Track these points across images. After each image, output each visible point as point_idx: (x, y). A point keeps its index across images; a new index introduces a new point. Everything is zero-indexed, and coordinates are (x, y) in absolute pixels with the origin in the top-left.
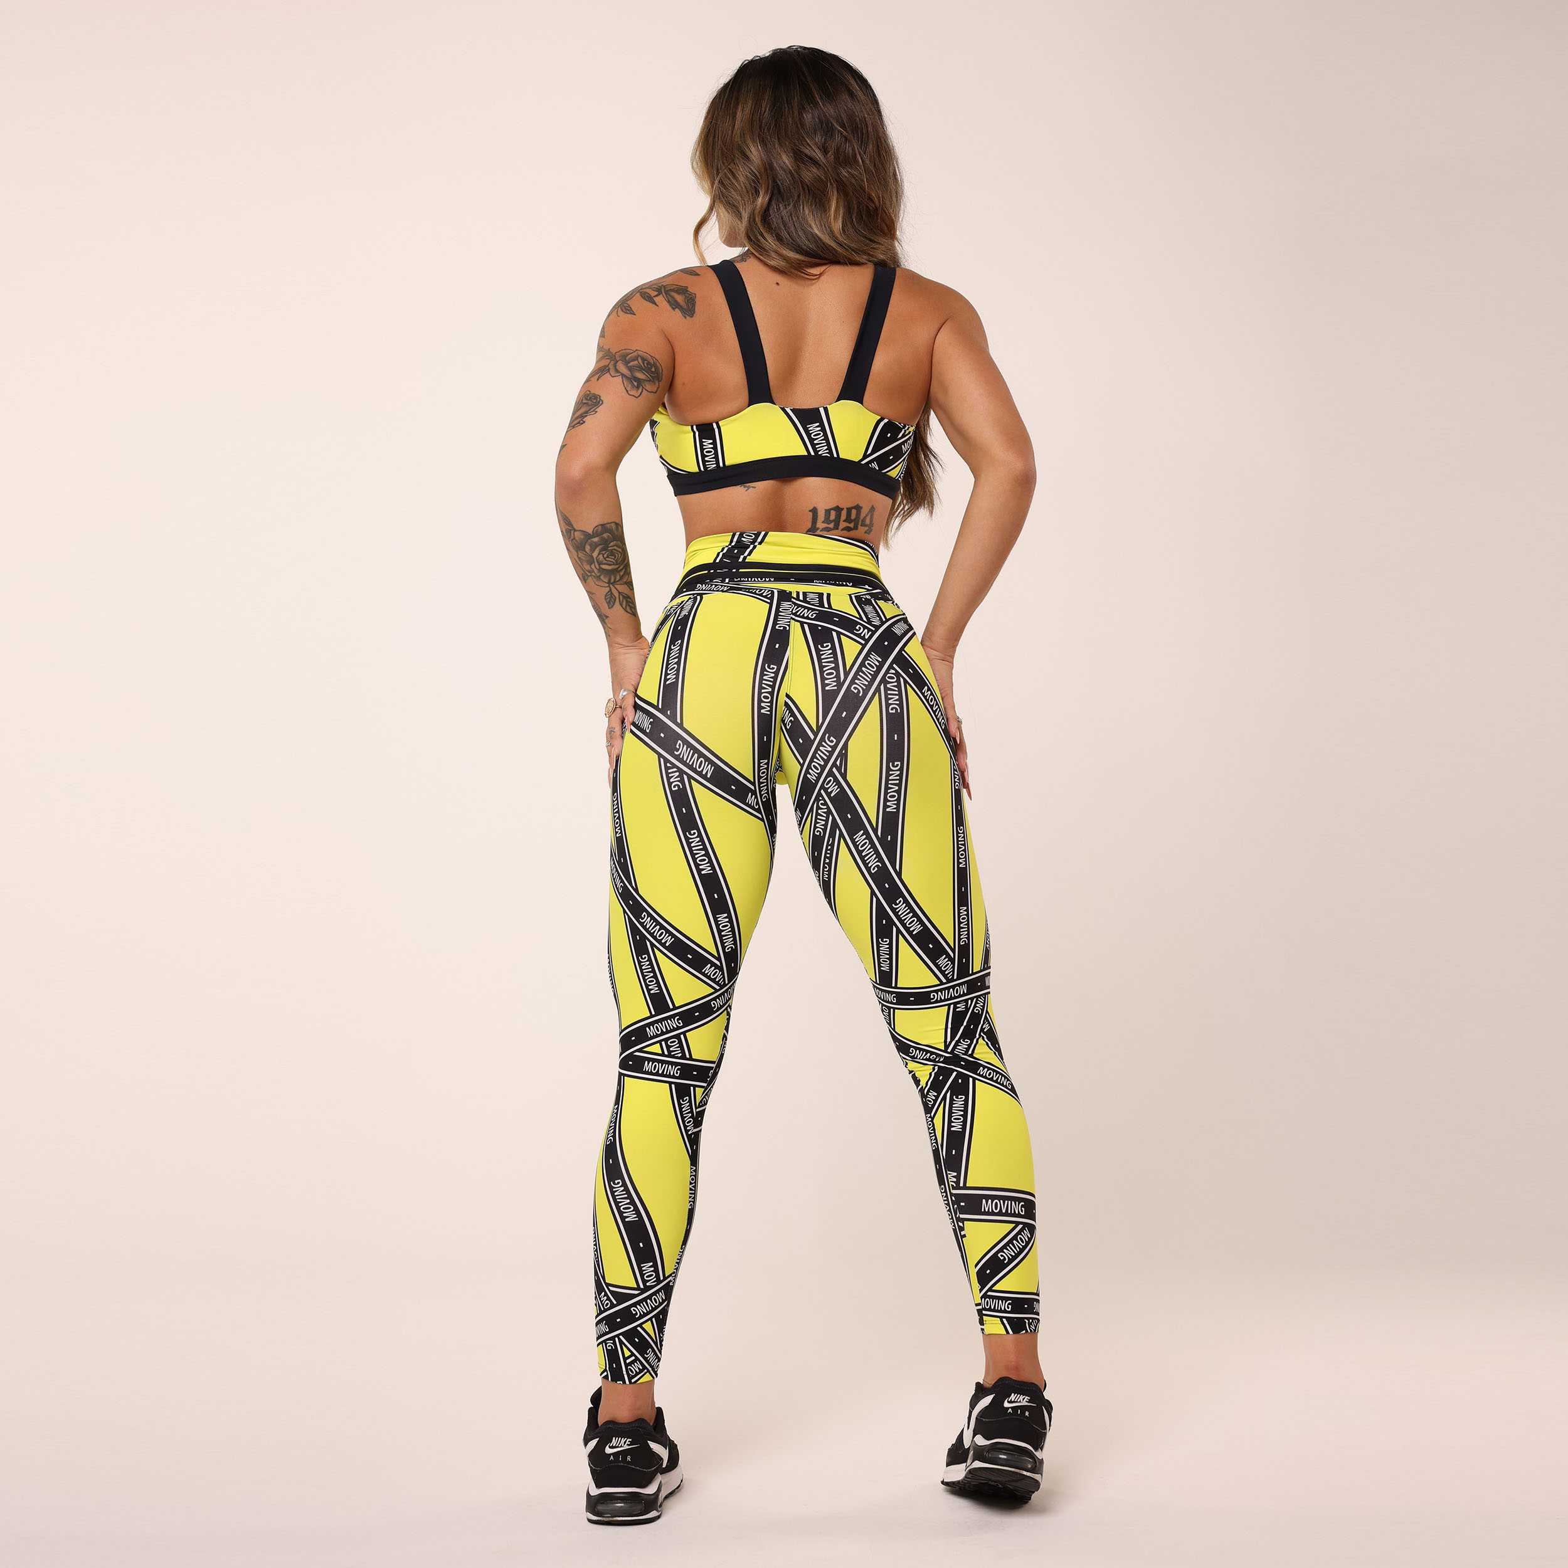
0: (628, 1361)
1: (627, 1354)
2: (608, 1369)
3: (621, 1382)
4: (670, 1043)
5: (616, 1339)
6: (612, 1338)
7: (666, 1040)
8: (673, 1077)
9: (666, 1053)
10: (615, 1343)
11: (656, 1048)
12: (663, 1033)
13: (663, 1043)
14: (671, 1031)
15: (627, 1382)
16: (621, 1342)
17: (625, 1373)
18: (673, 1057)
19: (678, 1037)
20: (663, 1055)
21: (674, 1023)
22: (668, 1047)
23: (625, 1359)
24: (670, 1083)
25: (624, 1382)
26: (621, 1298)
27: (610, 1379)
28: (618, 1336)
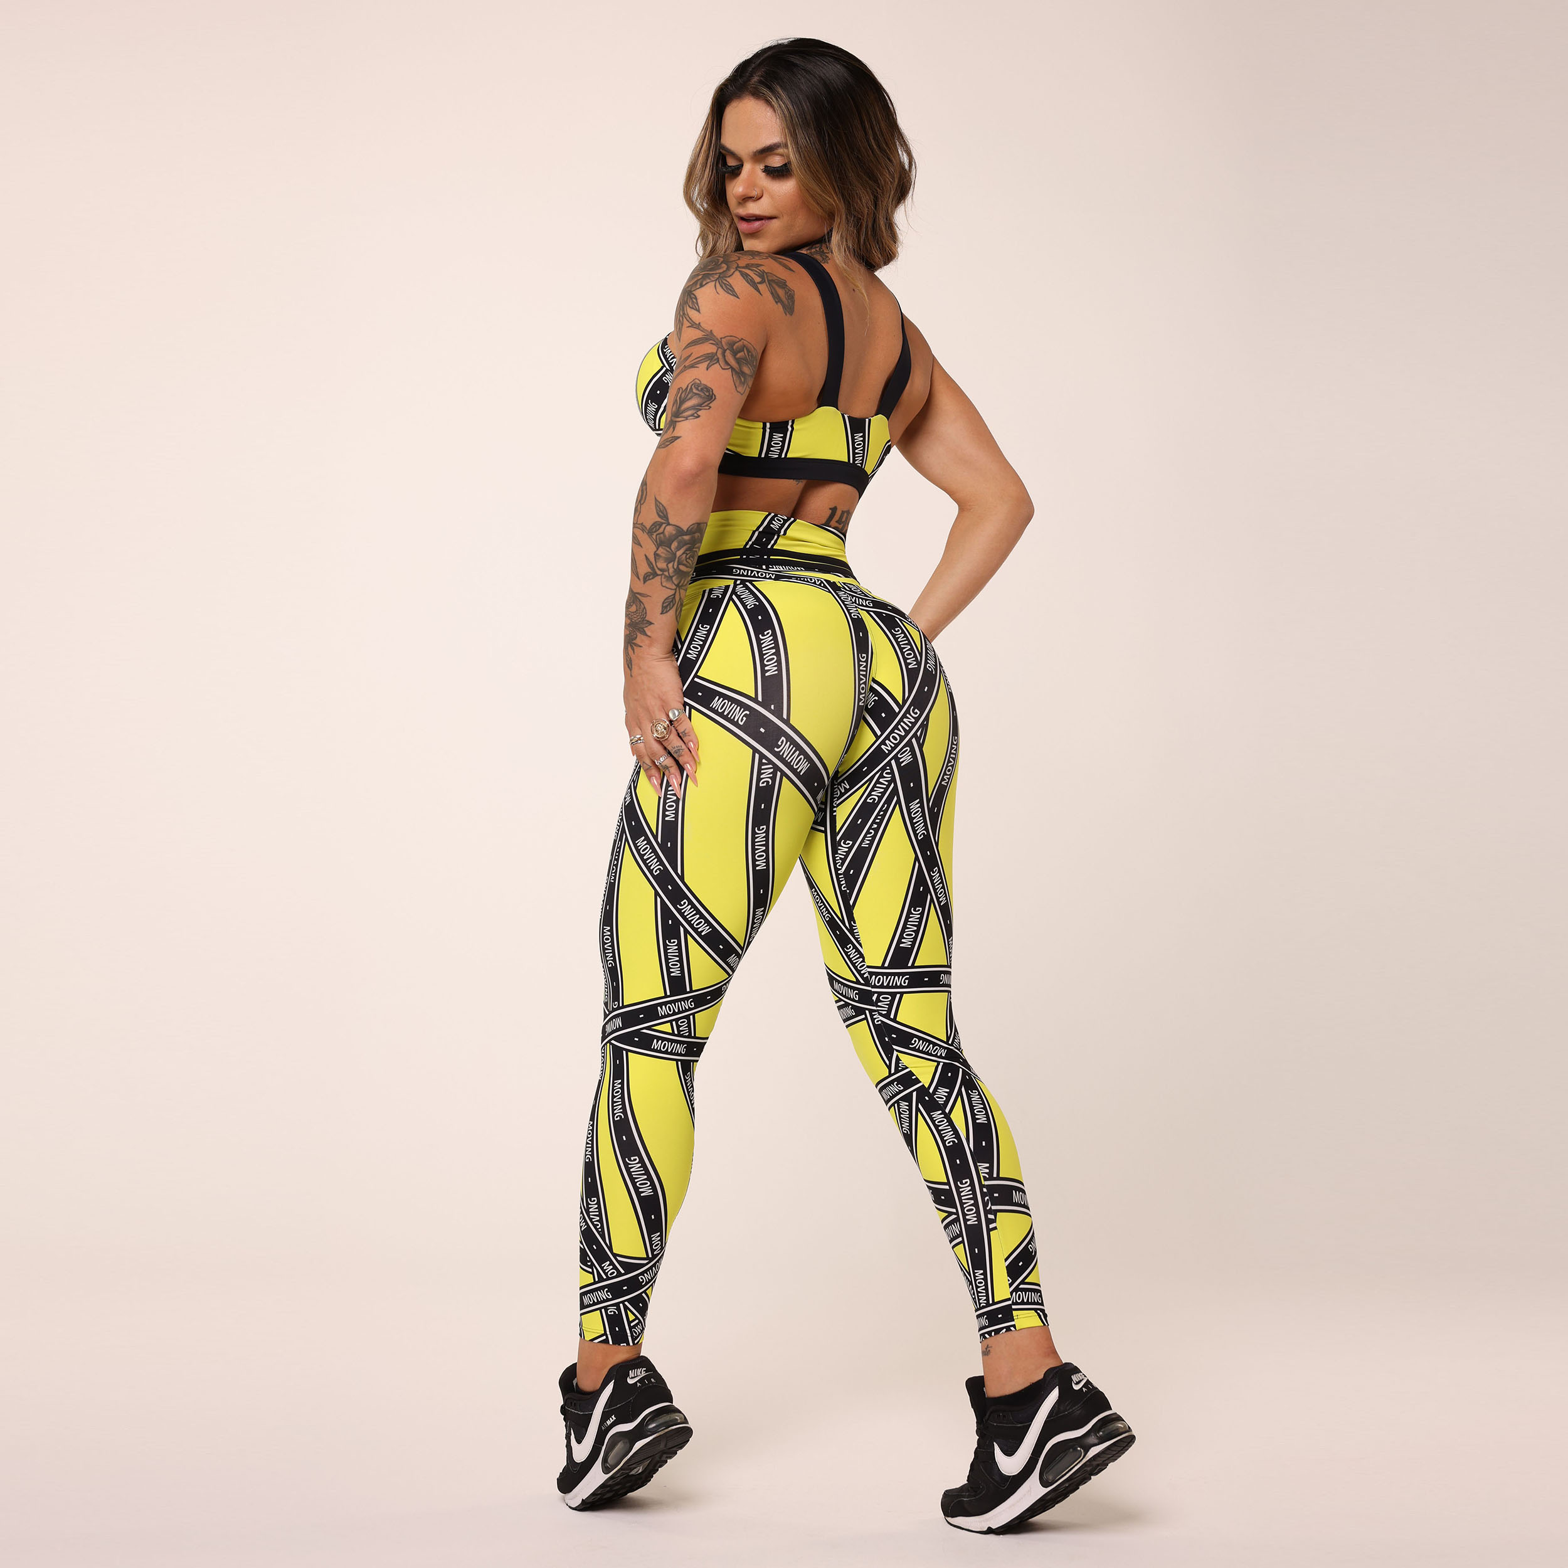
0: (632, 1324)
1: (632, 1317)
2: (608, 1333)
3: (625, 1344)
4: (681, 1023)
5: (621, 1305)
6: (617, 1305)
7: (677, 1020)
8: (681, 1055)
9: (676, 1033)
10: (619, 1309)
11: (667, 1028)
12: (675, 1014)
13: (674, 1023)
14: (683, 1012)
15: (631, 1344)
16: (626, 1308)
17: (629, 1334)
18: (682, 1036)
19: (687, 1017)
20: (673, 1034)
21: (686, 1005)
22: (678, 1027)
23: (629, 1322)
24: (677, 1061)
25: (628, 1344)
26: (629, 1268)
27: (611, 1343)
28: (623, 1302)
